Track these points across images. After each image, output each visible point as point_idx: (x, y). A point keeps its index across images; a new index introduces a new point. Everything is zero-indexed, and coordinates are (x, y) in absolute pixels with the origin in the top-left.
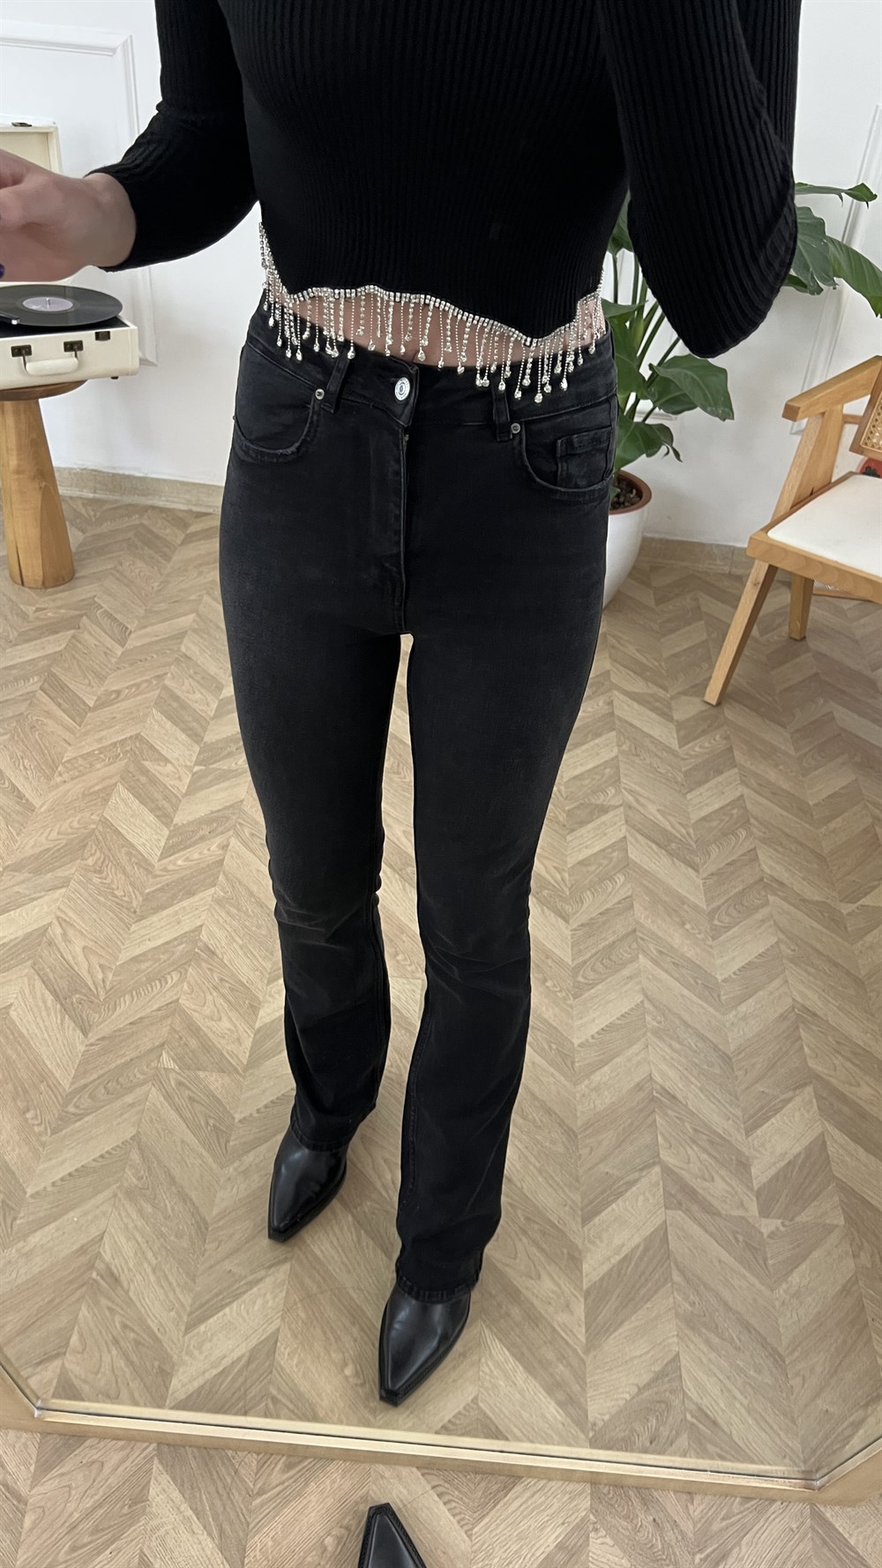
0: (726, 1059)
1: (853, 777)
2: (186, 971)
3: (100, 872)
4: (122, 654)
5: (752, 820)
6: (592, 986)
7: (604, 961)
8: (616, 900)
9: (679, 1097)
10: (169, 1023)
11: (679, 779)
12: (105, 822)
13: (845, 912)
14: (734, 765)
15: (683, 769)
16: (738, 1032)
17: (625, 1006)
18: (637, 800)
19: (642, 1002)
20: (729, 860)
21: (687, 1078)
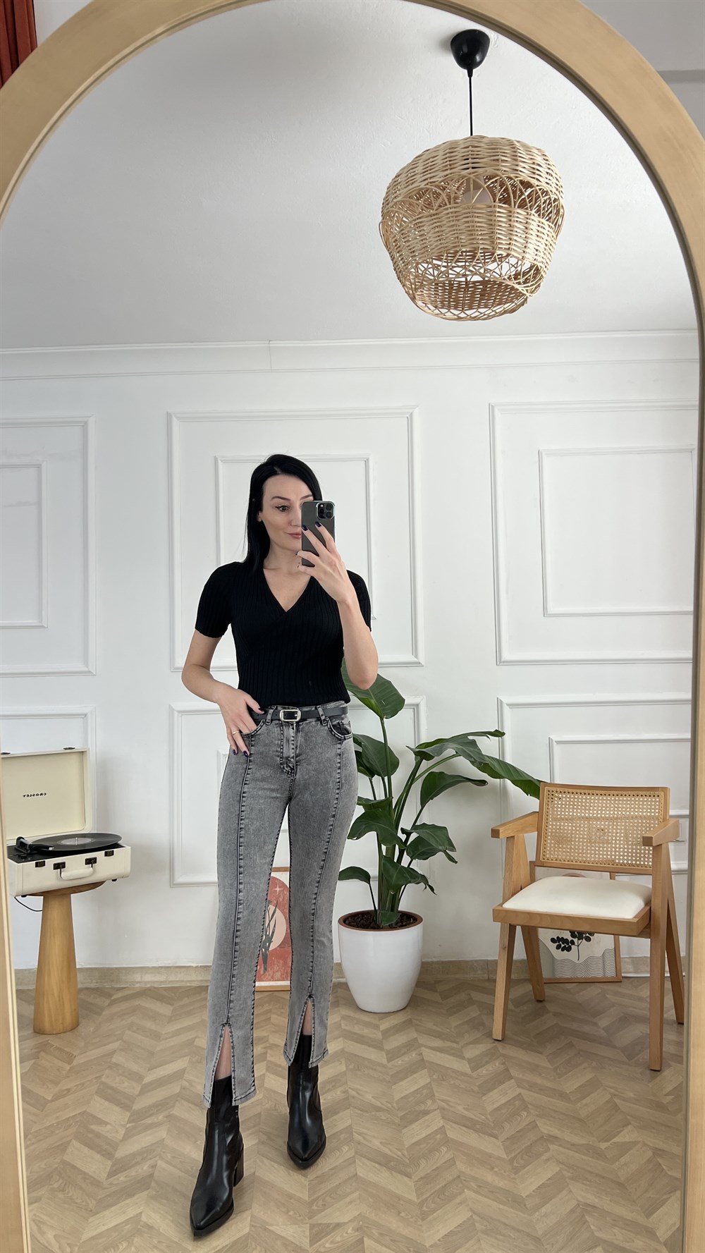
0: (537, 1239)
1: (593, 1075)
2: (133, 1240)
3: (63, 1191)
4: (70, 1068)
5: (529, 1106)
6: (434, 1211)
7: (440, 1196)
8: (443, 1161)
12: (65, 1163)
13: (603, 1148)
14: (511, 1078)
15: (477, 1084)
16: (543, 1223)
17: (458, 1220)
18: (448, 1105)
19: (472, 1216)
20: (517, 1130)
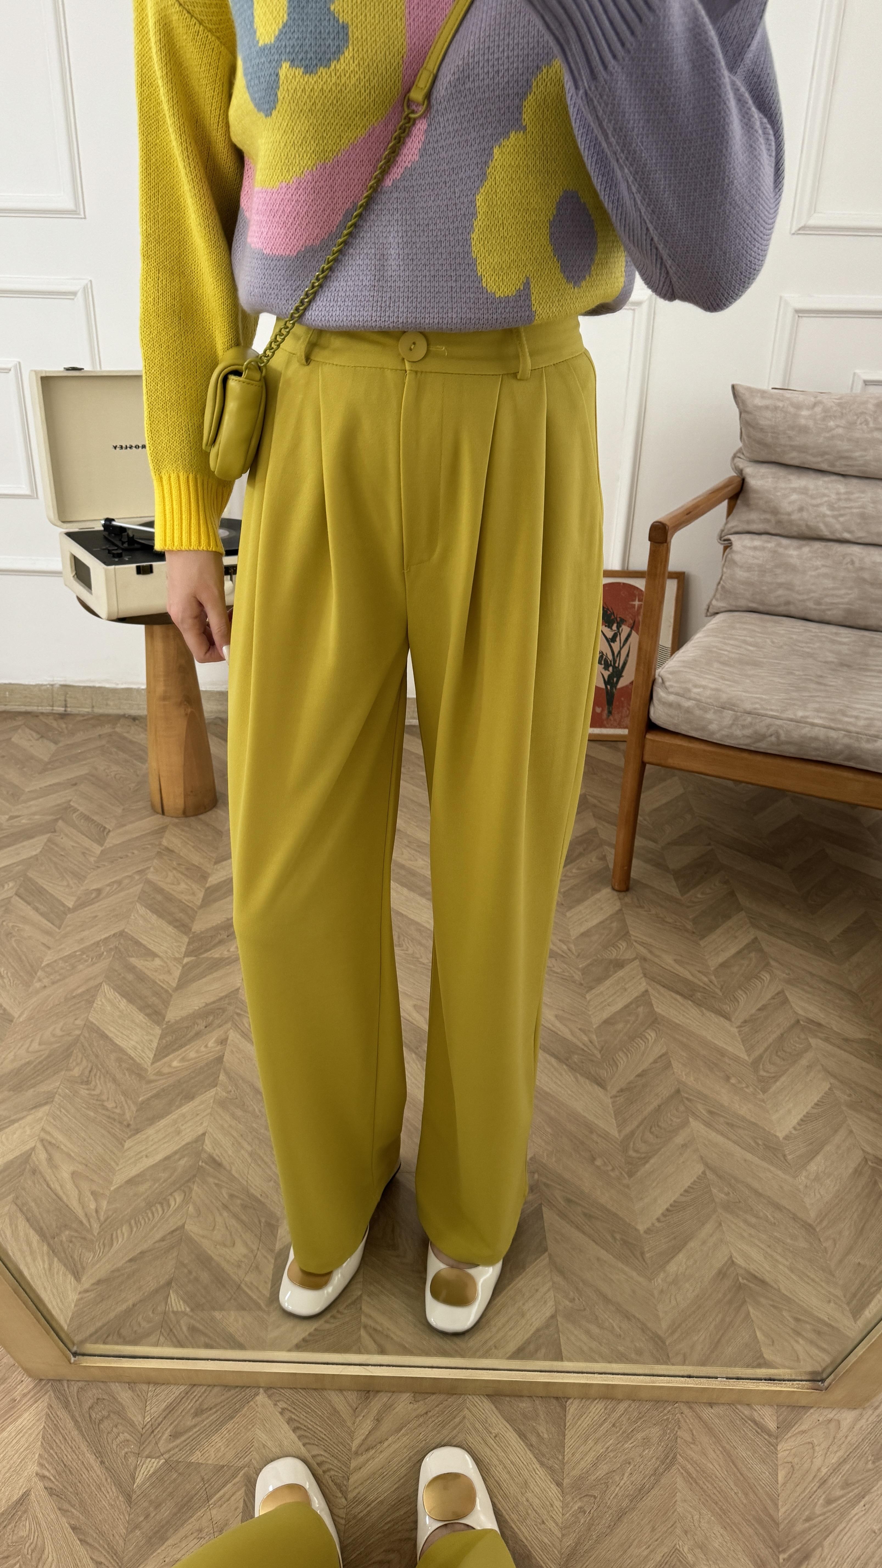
0: (809, 1228)
1: (862, 911)
2: (191, 1190)
3: (87, 1082)
4: (101, 853)
5: (773, 963)
6: (646, 1159)
7: (653, 1129)
8: (651, 1060)
9: (768, 1280)
10: (175, 1254)
11: (689, 927)
12: (91, 1027)
14: (740, 908)
15: (691, 917)
16: (815, 1196)
17: (687, 1179)
18: (652, 953)
19: (704, 1173)
20: (759, 1005)
21: (772, 1256)
